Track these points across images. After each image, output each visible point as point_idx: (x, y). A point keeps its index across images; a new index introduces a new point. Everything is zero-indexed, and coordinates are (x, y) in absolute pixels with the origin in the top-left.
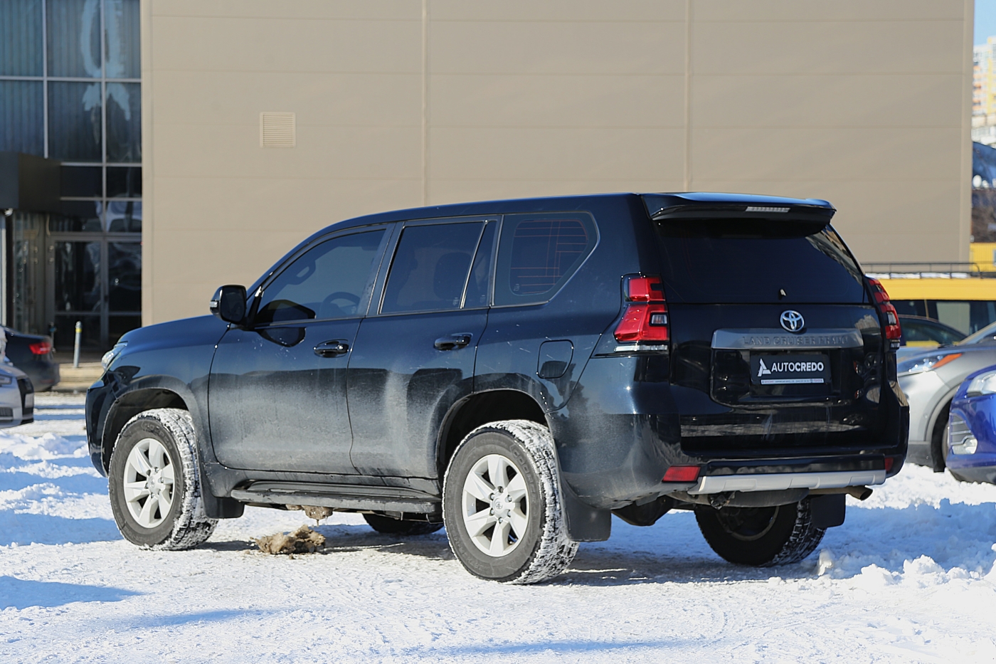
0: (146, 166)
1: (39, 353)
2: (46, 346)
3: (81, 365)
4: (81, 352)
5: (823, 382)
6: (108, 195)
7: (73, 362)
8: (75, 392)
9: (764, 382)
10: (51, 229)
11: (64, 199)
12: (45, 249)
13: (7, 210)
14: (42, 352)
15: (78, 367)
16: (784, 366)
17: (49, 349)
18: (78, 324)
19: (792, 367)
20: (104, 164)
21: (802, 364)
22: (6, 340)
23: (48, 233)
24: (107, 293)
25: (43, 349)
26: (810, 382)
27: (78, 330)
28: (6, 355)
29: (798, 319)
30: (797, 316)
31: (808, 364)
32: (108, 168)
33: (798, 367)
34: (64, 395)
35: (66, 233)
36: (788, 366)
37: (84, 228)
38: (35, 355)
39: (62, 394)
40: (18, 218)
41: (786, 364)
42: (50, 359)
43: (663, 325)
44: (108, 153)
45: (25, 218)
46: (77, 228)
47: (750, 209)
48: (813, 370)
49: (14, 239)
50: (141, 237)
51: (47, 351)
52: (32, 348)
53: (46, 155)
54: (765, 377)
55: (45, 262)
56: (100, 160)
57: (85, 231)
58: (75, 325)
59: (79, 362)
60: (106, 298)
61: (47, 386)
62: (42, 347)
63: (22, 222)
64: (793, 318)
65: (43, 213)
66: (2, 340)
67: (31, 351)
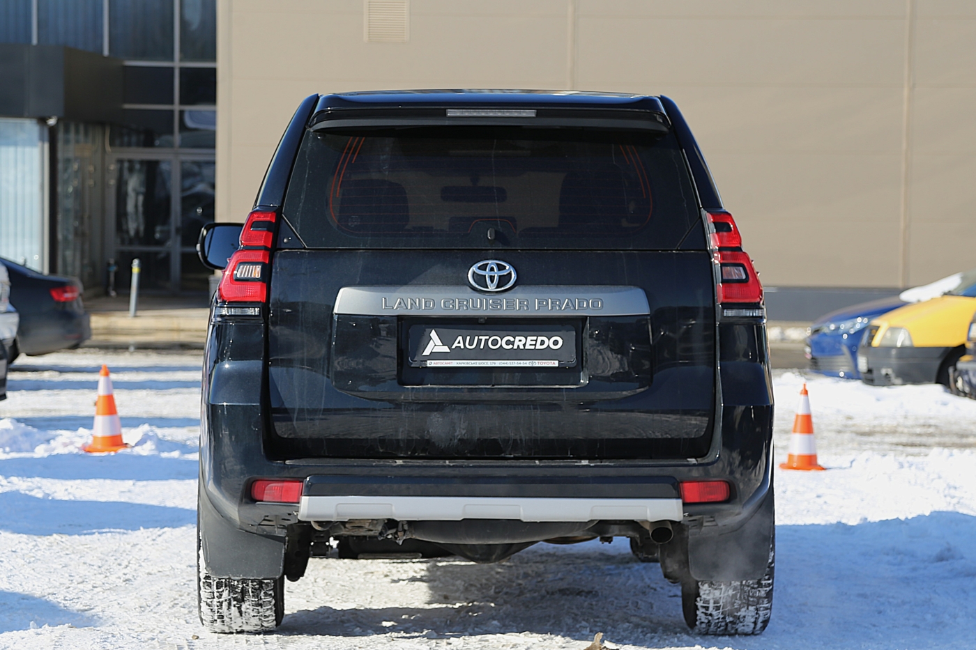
0: (221, 65)
1: (62, 299)
2: (72, 291)
3: (139, 313)
4: (139, 295)
5: (557, 365)
6: (182, 102)
7: (128, 310)
8: (132, 349)
9: (431, 364)
10: (112, 144)
11: (127, 106)
12: (104, 170)
13: (50, 118)
14: (67, 299)
15: (135, 316)
16: (480, 341)
17: (76, 294)
18: (136, 262)
19: (495, 343)
20: (177, 63)
21: (518, 338)
22: (9, 283)
23: (108, 148)
24: (179, 224)
25: (68, 295)
26: (530, 365)
27: (136, 270)
28: (11, 302)
29: (504, 273)
30: (501, 268)
31: (529, 338)
32: (182, 70)
33: (508, 343)
34: (105, 354)
35: (133, 149)
36: (487, 341)
37: (157, 142)
38: (58, 302)
39: (102, 352)
40: (67, 131)
41: (483, 338)
42: (78, 306)
43: (254, 280)
44: (182, 50)
45: (77, 132)
46: (149, 143)
47: (451, 113)
48: (538, 347)
49: (60, 155)
50: (214, 154)
51: (73, 298)
52: (54, 294)
53: (106, 52)
54: (434, 356)
55: (104, 185)
56: (171, 58)
57: (160, 146)
58: (132, 263)
59: (137, 309)
60: (178, 230)
61: (73, 342)
62: (66, 292)
63: (72, 136)
64: (492, 269)
65: (102, 124)
66: (2, 283)
67: (52, 297)
